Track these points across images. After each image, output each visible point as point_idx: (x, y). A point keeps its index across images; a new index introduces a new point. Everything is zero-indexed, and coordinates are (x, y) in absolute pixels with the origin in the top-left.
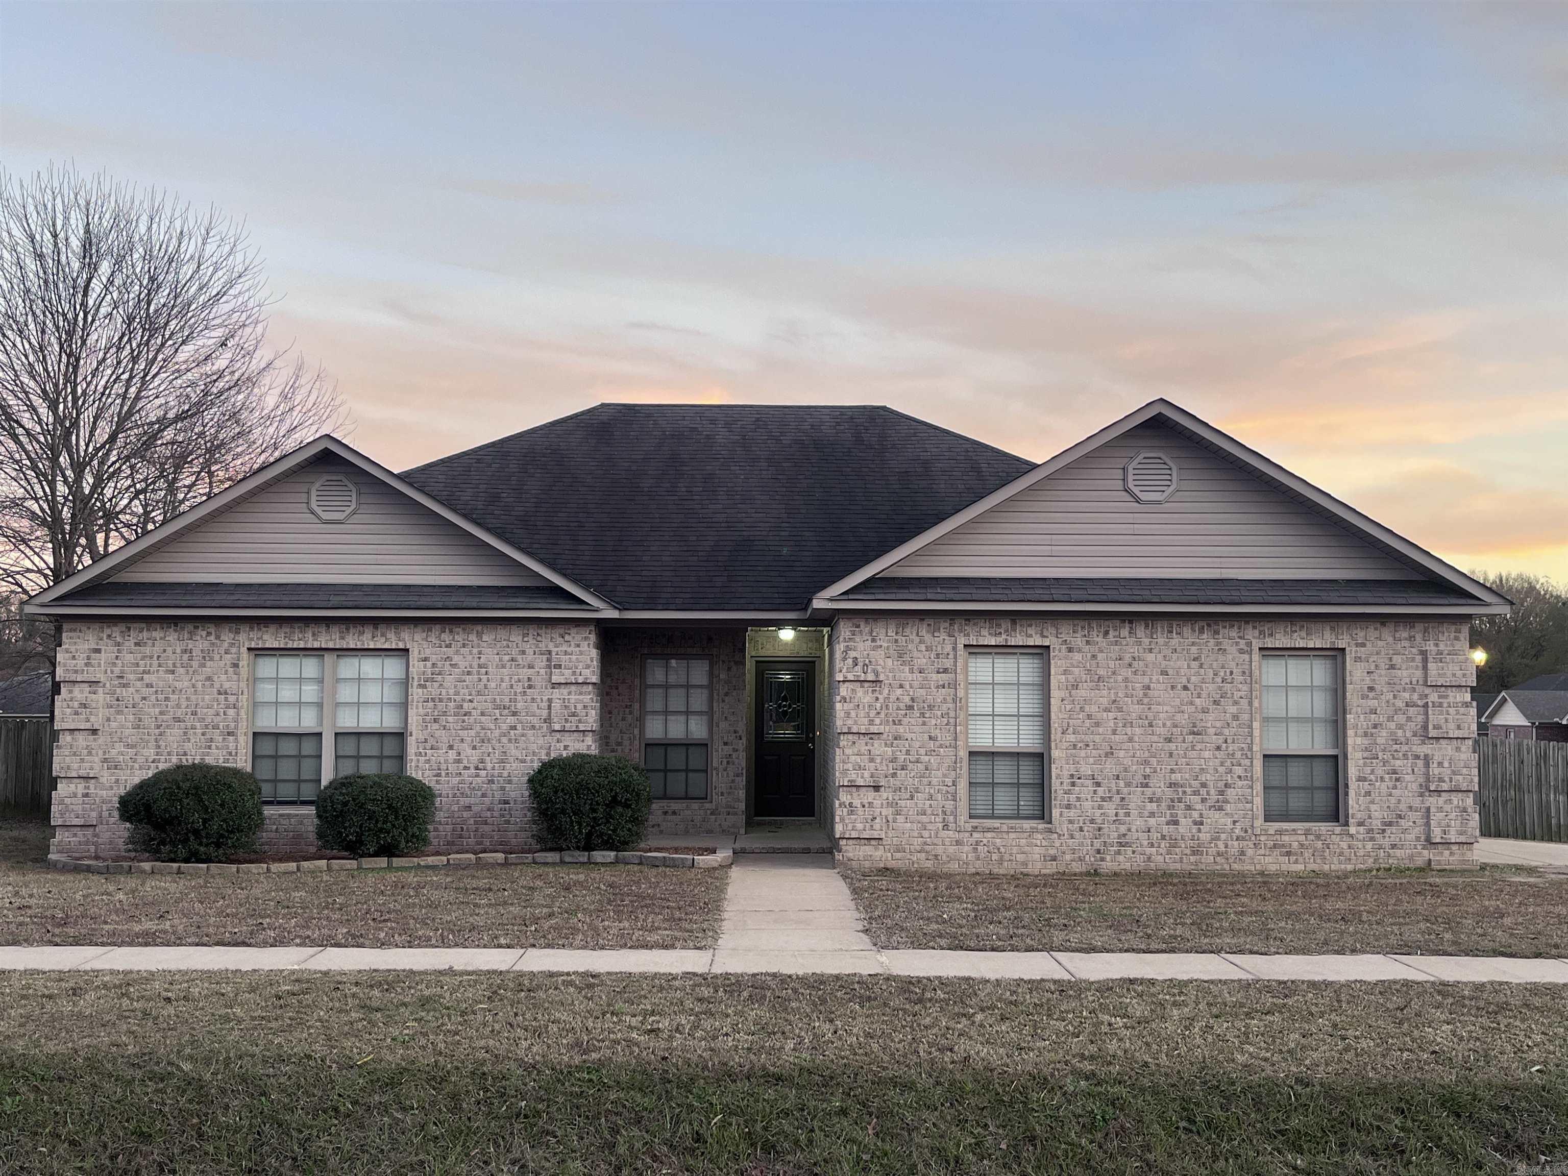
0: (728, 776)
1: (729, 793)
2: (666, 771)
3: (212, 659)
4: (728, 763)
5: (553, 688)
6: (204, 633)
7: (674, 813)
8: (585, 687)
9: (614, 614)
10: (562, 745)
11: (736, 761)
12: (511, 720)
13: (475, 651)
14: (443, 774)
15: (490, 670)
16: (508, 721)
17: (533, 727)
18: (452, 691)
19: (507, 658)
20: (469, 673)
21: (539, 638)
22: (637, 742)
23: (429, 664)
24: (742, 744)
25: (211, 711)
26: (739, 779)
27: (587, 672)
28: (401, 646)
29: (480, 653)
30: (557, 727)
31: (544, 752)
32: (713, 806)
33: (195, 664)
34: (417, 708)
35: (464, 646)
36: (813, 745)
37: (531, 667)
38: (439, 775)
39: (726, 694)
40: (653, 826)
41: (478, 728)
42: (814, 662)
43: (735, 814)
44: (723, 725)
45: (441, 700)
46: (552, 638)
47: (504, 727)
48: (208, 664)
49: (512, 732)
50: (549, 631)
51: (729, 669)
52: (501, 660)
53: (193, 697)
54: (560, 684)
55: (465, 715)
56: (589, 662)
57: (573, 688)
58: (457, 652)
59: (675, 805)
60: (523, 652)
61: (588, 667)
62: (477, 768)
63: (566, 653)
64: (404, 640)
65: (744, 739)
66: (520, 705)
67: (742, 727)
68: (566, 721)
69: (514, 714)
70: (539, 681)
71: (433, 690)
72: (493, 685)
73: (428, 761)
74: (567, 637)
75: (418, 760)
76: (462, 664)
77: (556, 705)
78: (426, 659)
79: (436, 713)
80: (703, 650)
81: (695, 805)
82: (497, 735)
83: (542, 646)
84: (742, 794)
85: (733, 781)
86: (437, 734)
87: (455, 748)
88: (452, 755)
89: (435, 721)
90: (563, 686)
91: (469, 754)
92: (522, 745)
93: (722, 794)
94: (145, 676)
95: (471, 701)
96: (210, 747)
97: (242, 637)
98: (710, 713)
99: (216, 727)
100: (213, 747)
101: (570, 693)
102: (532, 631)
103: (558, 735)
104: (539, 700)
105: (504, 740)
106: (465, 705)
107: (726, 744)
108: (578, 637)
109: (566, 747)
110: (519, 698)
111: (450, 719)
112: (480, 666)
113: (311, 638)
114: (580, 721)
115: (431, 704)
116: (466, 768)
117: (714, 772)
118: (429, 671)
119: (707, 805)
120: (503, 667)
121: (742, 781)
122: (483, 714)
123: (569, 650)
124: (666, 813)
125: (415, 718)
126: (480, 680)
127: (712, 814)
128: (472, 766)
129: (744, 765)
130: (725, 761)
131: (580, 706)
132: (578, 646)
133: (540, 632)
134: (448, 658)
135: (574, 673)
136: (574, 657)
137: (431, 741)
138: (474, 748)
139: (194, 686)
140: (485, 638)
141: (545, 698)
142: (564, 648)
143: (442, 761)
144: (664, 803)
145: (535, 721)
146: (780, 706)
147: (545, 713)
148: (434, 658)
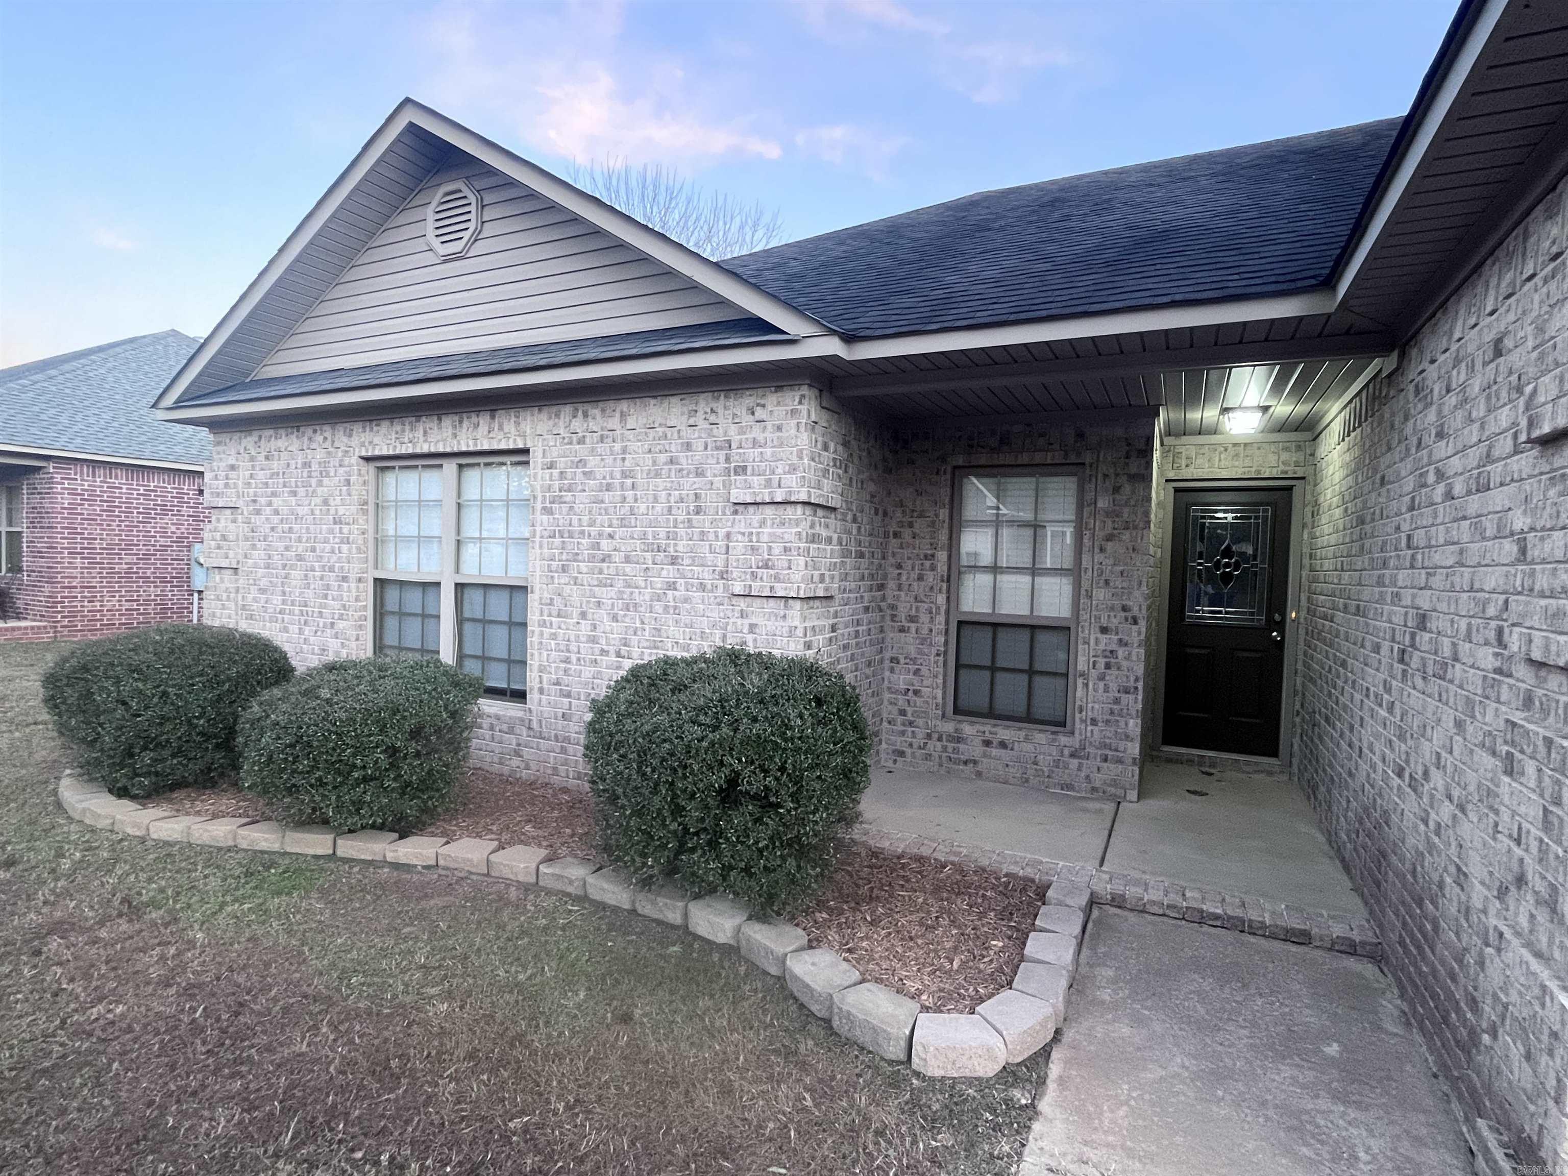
0: (1106, 690)
1: (1107, 722)
2: (993, 669)
3: (328, 476)
4: (1108, 666)
5: (736, 512)
6: (321, 438)
7: (1003, 745)
8: (790, 509)
9: (831, 347)
10: (747, 622)
11: (1125, 664)
12: (669, 572)
13: (617, 447)
14: (574, 658)
15: (639, 481)
16: (664, 573)
17: (702, 587)
18: (585, 519)
19: (663, 458)
20: (609, 487)
21: (713, 418)
22: (941, 618)
23: (555, 472)
24: (1137, 634)
25: (328, 547)
26: (1130, 698)
27: (791, 481)
28: (520, 445)
29: (624, 451)
30: (738, 588)
31: (718, 633)
32: (1074, 742)
33: (313, 481)
34: (541, 547)
35: (602, 439)
36: (1282, 633)
37: (700, 473)
38: (567, 661)
39: (1109, 538)
40: (966, 763)
41: (619, 584)
42: (1290, 488)
43: (1120, 761)
44: (1100, 594)
45: (571, 536)
46: (735, 415)
47: (658, 583)
48: (326, 481)
49: (670, 593)
50: (731, 403)
51: (1116, 490)
52: (654, 463)
53: (312, 527)
54: (746, 504)
55: (603, 561)
56: (795, 459)
57: (769, 511)
58: (593, 451)
59: (1005, 733)
60: (688, 446)
61: (793, 469)
62: (618, 655)
63: (755, 443)
64: (524, 436)
65: (1143, 623)
66: (682, 545)
67: (1138, 601)
68: (754, 576)
69: (674, 561)
70: (710, 500)
71: (561, 514)
72: (642, 508)
73: (554, 636)
74: (760, 413)
75: (542, 632)
76: (600, 472)
77: (739, 546)
78: (551, 466)
79: (564, 557)
80: (1066, 456)
81: (1041, 737)
82: (647, 597)
83: (718, 431)
84: (1134, 726)
85: (1117, 701)
86: (567, 590)
87: (590, 616)
88: (585, 627)
89: (564, 569)
90: (751, 509)
91: (608, 628)
92: (685, 618)
93: (1094, 722)
94: (274, 499)
95: (611, 536)
96: (326, 597)
97: (355, 441)
98: (1075, 572)
99: (332, 569)
100: (330, 597)
101: (763, 523)
102: (703, 403)
103: (742, 604)
104: (711, 536)
105: (658, 607)
106: (605, 544)
107: (1104, 630)
108: (780, 411)
109: (752, 628)
110: (681, 531)
111: (583, 567)
112: (624, 475)
113: (422, 439)
114: (777, 578)
115: (557, 541)
116: (604, 652)
117: (1080, 681)
118: (556, 484)
119: (1063, 740)
120: (658, 475)
121: (1135, 703)
122: (627, 560)
123: (761, 438)
124: (987, 743)
125: (538, 563)
126: (624, 499)
127: (1072, 755)
128: (612, 649)
129: (1140, 669)
130: (1101, 662)
131: (777, 549)
132: (779, 428)
133: (714, 405)
134: (581, 462)
135: (768, 483)
136: (768, 451)
137: (558, 601)
138: (615, 618)
139: (312, 511)
140: (631, 423)
141: (722, 532)
142: (756, 432)
143: (572, 638)
144: (987, 727)
145: (706, 575)
146: (1217, 565)
147: (720, 561)
148: (562, 462)
